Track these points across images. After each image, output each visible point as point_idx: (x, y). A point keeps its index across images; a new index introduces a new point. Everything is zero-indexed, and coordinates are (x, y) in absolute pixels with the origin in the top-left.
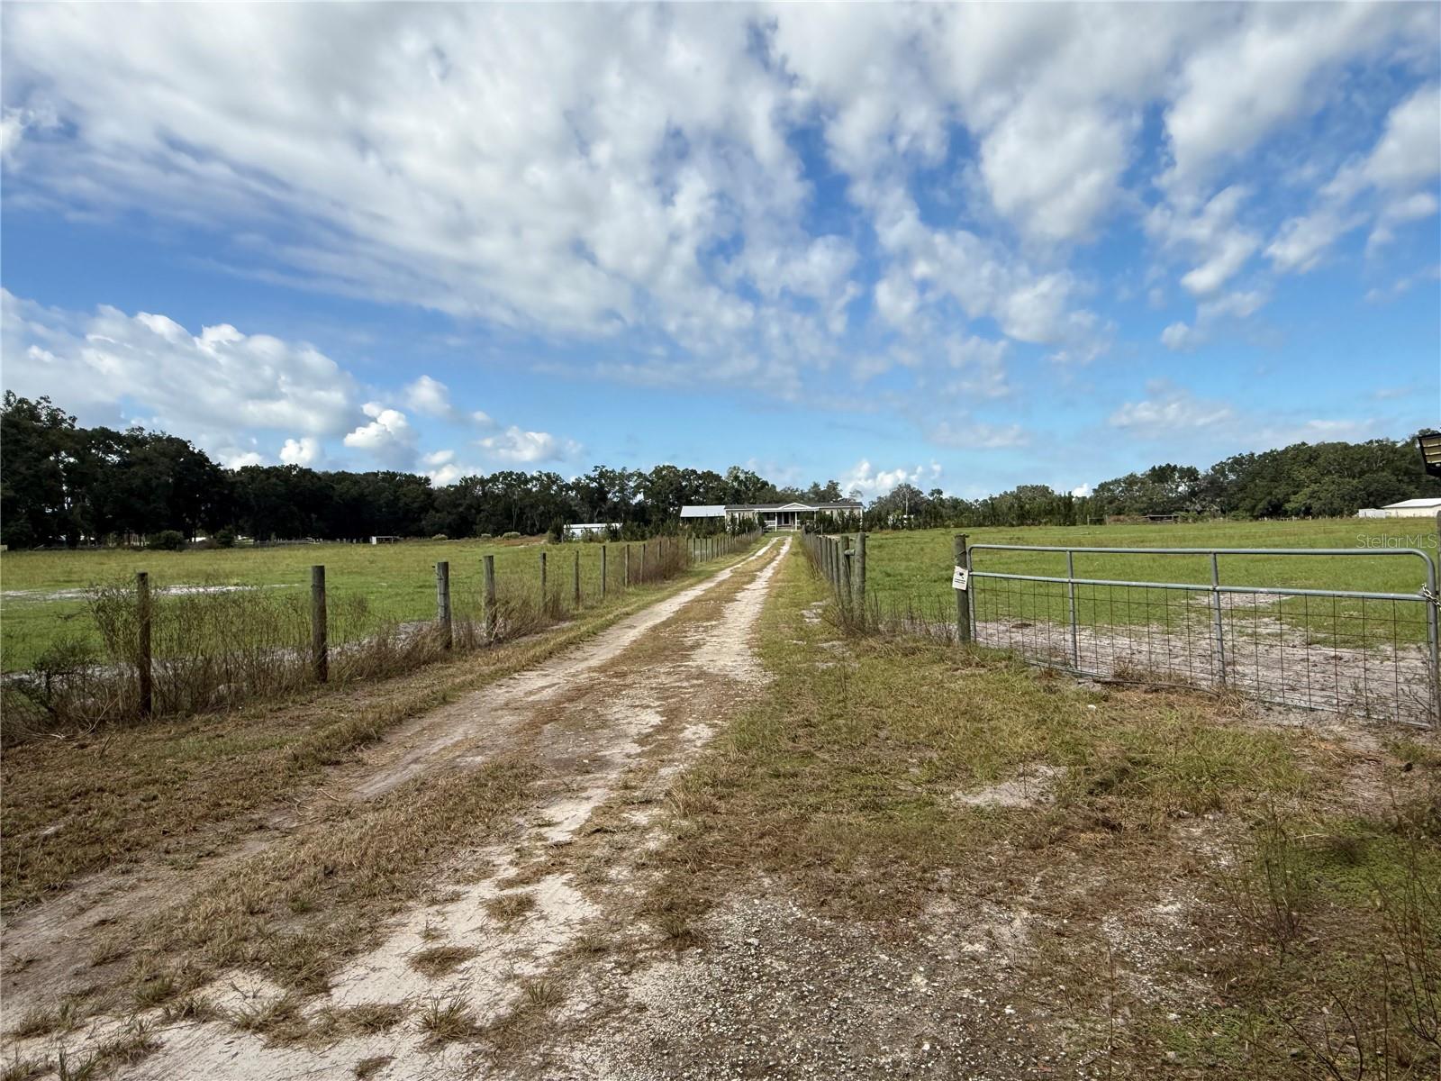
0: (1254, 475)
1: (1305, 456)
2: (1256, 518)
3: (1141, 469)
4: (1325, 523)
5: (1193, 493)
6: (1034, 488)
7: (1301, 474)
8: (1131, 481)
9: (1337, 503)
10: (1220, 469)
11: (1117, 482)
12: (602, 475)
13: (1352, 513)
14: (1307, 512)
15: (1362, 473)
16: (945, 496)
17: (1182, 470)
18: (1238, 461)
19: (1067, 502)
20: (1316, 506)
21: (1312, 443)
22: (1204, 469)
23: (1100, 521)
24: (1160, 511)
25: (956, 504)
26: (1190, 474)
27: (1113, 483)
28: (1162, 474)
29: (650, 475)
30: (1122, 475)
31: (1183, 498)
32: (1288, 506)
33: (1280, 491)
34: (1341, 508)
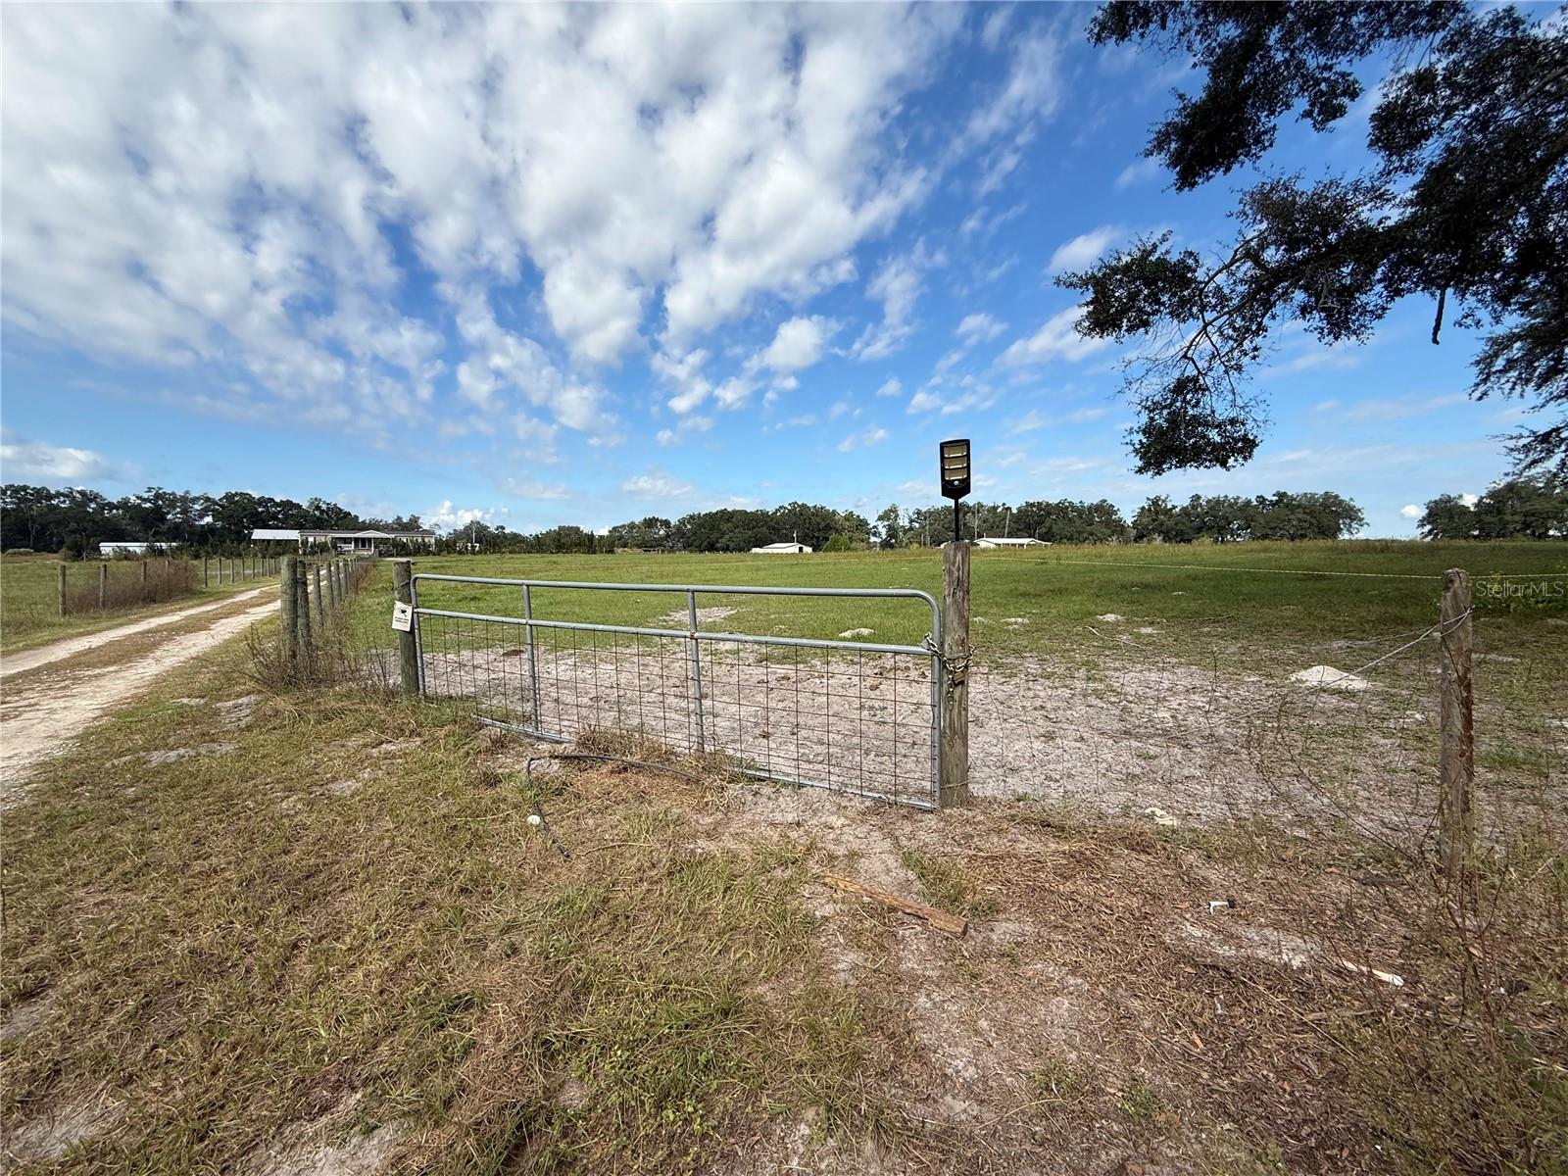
0: (701, 526)
1: (725, 516)
2: (701, 552)
3: (638, 520)
4: (736, 555)
5: (668, 536)
6: (570, 528)
7: (724, 527)
8: (632, 526)
9: (742, 544)
10: (682, 522)
11: (623, 526)
12: (158, 496)
13: (749, 550)
14: (726, 549)
15: (754, 528)
16: (507, 531)
17: (661, 521)
18: (692, 517)
19: (591, 537)
20: (732, 545)
21: (730, 509)
22: (674, 521)
23: (611, 552)
24: (647, 545)
25: (515, 536)
26: (666, 523)
27: (621, 527)
28: (650, 523)
29: (220, 500)
30: (627, 522)
31: (662, 539)
32: (718, 545)
33: (713, 537)
34: (743, 547)
